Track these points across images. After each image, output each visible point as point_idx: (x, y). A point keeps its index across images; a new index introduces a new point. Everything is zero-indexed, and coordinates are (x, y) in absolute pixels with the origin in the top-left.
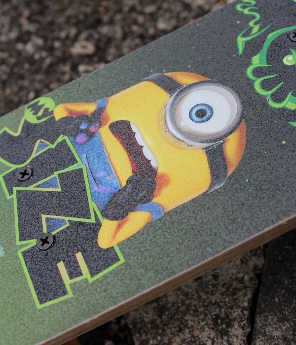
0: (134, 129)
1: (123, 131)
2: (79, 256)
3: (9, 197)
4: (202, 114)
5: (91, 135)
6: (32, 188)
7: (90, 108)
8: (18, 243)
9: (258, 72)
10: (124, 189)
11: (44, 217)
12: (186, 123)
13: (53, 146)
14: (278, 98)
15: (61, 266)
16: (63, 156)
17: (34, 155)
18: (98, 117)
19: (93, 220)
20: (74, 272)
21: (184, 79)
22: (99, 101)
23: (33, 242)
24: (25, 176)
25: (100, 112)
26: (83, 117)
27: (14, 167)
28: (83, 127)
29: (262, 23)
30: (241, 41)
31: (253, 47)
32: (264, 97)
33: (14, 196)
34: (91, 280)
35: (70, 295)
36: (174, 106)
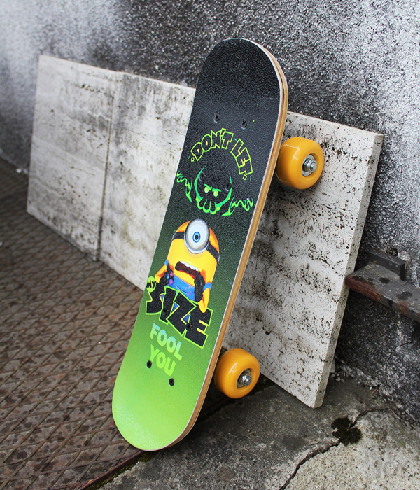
0: (183, 263)
1: (180, 267)
2: (201, 322)
3: (167, 324)
4: (197, 237)
5: (172, 278)
6: (171, 314)
7: (165, 268)
8: (182, 335)
9: (201, 204)
10: (196, 288)
11: (182, 319)
12: (196, 245)
13: (165, 293)
14: (213, 209)
15: (198, 330)
16: (171, 293)
17: (163, 302)
18: (169, 269)
19: (195, 306)
20: (203, 328)
21: (182, 228)
22: (165, 263)
23: (186, 331)
24: (166, 313)
25: (169, 267)
26: (165, 274)
27: (160, 312)
28: (168, 277)
29: (189, 181)
30: (188, 195)
32: (209, 213)
33: (169, 322)
34: (209, 326)
35: (207, 336)
36: (188, 243)
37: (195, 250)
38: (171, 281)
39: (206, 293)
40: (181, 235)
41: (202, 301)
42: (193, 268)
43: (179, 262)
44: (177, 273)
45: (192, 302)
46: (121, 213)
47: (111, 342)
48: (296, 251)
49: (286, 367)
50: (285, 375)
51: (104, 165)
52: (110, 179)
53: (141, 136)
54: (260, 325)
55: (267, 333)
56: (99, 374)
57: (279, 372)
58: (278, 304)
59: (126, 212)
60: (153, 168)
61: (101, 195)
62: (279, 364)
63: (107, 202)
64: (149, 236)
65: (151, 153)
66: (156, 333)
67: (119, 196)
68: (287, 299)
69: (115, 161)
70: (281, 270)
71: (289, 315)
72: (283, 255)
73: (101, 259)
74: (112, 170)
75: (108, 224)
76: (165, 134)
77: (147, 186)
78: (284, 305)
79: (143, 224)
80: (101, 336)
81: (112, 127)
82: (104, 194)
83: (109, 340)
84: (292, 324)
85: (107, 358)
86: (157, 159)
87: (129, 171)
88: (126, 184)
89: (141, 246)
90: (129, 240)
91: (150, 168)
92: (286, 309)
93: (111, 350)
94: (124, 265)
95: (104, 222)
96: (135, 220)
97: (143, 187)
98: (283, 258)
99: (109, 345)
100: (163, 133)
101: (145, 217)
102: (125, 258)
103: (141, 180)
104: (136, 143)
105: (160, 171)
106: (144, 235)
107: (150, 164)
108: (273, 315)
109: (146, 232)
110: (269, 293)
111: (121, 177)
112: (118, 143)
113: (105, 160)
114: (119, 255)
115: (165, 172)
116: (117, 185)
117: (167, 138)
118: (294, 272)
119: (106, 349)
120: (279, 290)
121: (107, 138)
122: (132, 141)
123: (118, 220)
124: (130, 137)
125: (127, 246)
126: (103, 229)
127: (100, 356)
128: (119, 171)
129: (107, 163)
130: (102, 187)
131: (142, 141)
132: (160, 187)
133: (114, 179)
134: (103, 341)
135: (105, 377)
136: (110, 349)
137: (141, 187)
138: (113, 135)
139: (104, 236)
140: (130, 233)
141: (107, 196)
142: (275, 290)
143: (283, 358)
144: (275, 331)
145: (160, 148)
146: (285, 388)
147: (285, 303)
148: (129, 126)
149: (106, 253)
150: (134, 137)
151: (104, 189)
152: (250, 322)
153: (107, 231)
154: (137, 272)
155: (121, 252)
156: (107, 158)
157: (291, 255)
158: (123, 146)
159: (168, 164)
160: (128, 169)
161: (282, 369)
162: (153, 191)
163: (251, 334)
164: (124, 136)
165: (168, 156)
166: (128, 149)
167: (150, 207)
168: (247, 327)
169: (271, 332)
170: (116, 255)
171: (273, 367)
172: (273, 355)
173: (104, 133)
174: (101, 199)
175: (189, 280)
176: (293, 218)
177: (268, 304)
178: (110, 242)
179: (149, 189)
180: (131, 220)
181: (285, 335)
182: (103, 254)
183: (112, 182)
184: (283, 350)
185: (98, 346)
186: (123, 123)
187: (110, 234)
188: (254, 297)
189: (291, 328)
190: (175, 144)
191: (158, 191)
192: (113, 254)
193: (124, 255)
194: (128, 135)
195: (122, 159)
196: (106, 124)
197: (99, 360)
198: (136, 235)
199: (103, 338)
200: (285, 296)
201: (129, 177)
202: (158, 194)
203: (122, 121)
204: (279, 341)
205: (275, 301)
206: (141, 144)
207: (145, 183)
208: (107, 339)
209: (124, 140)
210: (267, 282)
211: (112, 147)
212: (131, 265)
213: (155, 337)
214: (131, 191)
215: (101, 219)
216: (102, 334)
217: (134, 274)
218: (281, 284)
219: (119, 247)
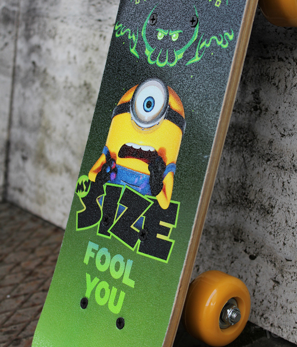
0: (129, 145)
1: (127, 152)
2: (162, 223)
3: (110, 238)
4: (149, 104)
5: (115, 170)
6: (115, 222)
8: (133, 249)
9: (153, 58)
10: (151, 176)
11: (132, 226)
12: (147, 116)
13: (105, 194)
14: (172, 60)
15: (159, 236)
16: (114, 192)
17: (101, 208)
18: (110, 159)
19: (152, 203)
20: (165, 231)
21: (127, 98)
22: (104, 151)
23: (139, 241)
24: (107, 221)
25: (109, 155)
26: (104, 166)
27: (99, 223)
28: (108, 171)
29: (134, 32)
30: (133, 51)
31: (141, 48)
32: (166, 66)
33: (112, 234)
34: (175, 226)
35: (173, 242)
36: (136, 116)
37: (148, 123)
38: (113, 176)
39: (168, 180)
40: (126, 108)
41: (161, 193)
42: (145, 149)
43: (125, 145)
44: (121, 162)
45: (146, 197)
46: (35, 129)
47: (25, 294)
48: (290, 127)
49: (284, 303)
50: (284, 317)
51: (10, 70)
52: (18, 88)
53: (59, 20)
54: (240, 247)
55: (252, 258)
56: (7, 336)
57: (274, 314)
58: (267, 211)
59: (43, 128)
60: (78, 59)
61: (7, 110)
62: (273, 300)
63: (15, 119)
64: (73, 153)
65: (74, 40)
66: (93, 255)
67: (32, 108)
68: (281, 200)
69: (26, 62)
70: (269, 160)
71: (284, 224)
72: (271, 137)
73: (9, 199)
74: (22, 75)
75: (17, 149)
76: (92, 9)
77: (69, 85)
78: (275, 211)
79: (65, 138)
80: (9, 288)
81: (20, 18)
82: (11, 109)
83: (22, 292)
84: (289, 236)
85: (19, 314)
86: (83, 45)
87: (45, 71)
88: (40, 90)
89: (64, 169)
90: (46, 165)
91: (72, 60)
92: (279, 216)
93: (25, 305)
94: (40, 200)
95: (12, 147)
96: (54, 135)
97: (65, 87)
98: (271, 142)
99: (22, 298)
100: (88, 8)
101: (68, 128)
102: (41, 191)
103: (60, 79)
104: (53, 31)
105: (86, 60)
106: (67, 153)
107: (72, 55)
108: (260, 228)
109: (70, 147)
110: (252, 198)
111: (33, 82)
112: (28, 37)
113: (11, 64)
114: (34, 188)
115: (94, 60)
116: (28, 93)
117: (95, 14)
118: (288, 159)
119: (18, 304)
120: (267, 190)
121: (13, 34)
122: (47, 30)
123: (30, 140)
124: (45, 25)
125: (43, 174)
126: (11, 157)
127: (8, 314)
128: (31, 74)
129: (14, 68)
130: (8, 100)
131: (61, 27)
132: (88, 82)
133: (25, 85)
134: (14, 293)
135: (16, 340)
136: (23, 303)
137: (61, 88)
138: (22, 29)
139: (12, 166)
140: (48, 155)
141: (16, 112)
142: (261, 190)
143: (280, 290)
144: (265, 251)
145: (85, 30)
146: (285, 337)
147: (277, 208)
148: (43, 11)
149: (15, 189)
150: (50, 24)
151: (11, 103)
152: (225, 246)
153: (16, 159)
154: (59, 205)
155: (35, 184)
156: (15, 60)
157: (283, 136)
158: (35, 40)
159: (97, 49)
160: (42, 69)
161: (279, 308)
162: (79, 90)
163: (228, 262)
164: (36, 26)
165: (97, 38)
166: (42, 42)
167: (74, 113)
168: (221, 254)
169: (258, 254)
170: (29, 189)
171: (264, 307)
172: (262, 288)
173: (10, 27)
174: (7, 116)
175: (141, 167)
176: (283, 82)
177: (251, 214)
178: (21, 173)
179: (72, 89)
180: (49, 136)
181: (279, 255)
182: (11, 192)
183: (22, 91)
184: (279, 278)
185: (7, 301)
186: (34, 9)
187: (21, 162)
188: (229, 208)
189: (289, 243)
190: (105, 20)
191: (85, 88)
192: (25, 189)
193: (40, 186)
194: (43, 23)
195: (34, 57)
196: (11, 16)
197: (8, 318)
198: (55, 156)
199: (13, 290)
200: (276, 197)
201: (45, 79)
202: (85, 92)
203: (33, 6)
204: (270, 266)
205: (262, 207)
206: (59, 31)
207: (66, 81)
208: (18, 292)
209: (37, 31)
210: (248, 182)
211: (21, 45)
212: (49, 198)
213: (92, 260)
214: (47, 97)
215: (8, 144)
216: (11, 285)
217: (53, 209)
218: (270, 181)
219: (33, 177)
